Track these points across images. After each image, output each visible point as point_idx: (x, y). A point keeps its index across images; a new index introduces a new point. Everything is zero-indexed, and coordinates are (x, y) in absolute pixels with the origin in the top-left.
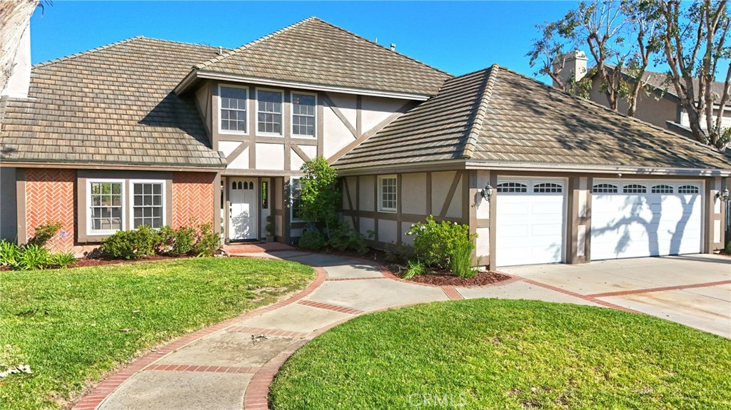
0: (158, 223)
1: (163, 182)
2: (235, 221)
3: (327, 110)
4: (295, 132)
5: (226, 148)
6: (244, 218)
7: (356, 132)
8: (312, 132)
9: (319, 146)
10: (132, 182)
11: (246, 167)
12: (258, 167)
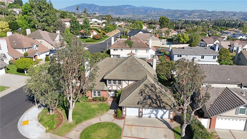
0: (100, 96)
1: (101, 91)
2: (112, 94)
3: (123, 81)
4: (118, 84)
5: (108, 87)
6: (113, 94)
7: (128, 84)
8: (121, 84)
9: (122, 86)
10: (97, 91)
11: (111, 89)
12: (113, 89)
